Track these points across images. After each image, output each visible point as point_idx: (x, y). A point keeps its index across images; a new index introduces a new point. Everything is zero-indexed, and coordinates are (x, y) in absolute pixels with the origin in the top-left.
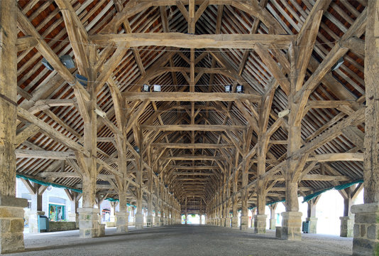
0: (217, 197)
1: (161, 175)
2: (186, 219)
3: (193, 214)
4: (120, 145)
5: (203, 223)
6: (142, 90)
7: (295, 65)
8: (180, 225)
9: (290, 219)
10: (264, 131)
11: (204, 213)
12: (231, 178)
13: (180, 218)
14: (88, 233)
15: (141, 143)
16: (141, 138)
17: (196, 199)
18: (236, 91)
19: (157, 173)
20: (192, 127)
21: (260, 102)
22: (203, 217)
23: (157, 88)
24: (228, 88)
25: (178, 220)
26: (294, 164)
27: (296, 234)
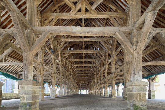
0: (93, 83)
1: (72, 75)
2: (81, 92)
3: (83, 90)
4: (60, 68)
5: (88, 93)
6: (67, 50)
7: (113, 47)
8: (78, 94)
9: (113, 92)
10: (107, 62)
11: (88, 89)
12: (97, 76)
13: (78, 92)
14: (54, 97)
15: (66, 65)
16: (66, 64)
17: (85, 84)
18: (97, 50)
19: (70, 75)
20: (83, 60)
21: (105, 53)
22: (88, 91)
23: (72, 49)
24: (95, 49)
25: (77, 92)
26: (113, 75)
27: (114, 96)
